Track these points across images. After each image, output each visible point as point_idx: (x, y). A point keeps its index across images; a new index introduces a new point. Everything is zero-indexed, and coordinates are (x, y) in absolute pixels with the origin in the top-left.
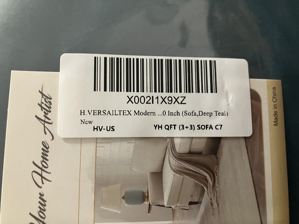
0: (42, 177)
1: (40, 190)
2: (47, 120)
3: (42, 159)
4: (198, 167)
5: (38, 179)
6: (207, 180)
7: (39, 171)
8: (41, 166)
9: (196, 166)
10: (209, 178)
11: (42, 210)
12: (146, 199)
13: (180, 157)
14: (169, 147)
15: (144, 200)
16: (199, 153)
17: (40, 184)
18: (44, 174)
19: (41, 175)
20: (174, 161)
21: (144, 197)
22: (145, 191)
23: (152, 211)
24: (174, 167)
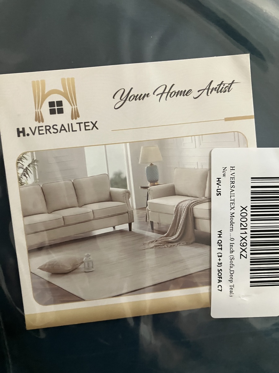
0: (162, 94)
1: (151, 93)
2: (210, 90)
3: (177, 91)
4: (183, 226)
5: (161, 90)
6: (173, 235)
7: (167, 91)
8: (171, 91)
9: (184, 224)
10: (174, 237)
11: (135, 97)
12: (152, 184)
13: (190, 210)
14: (198, 199)
15: (151, 182)
16: (195, 227)
17: (156, 93)
18: (165, 95)
19: (164, 92)
20: (185, 205)
21: (154, 182)
22: (159, 182)
23: (143, 190)
24: (180, 205)
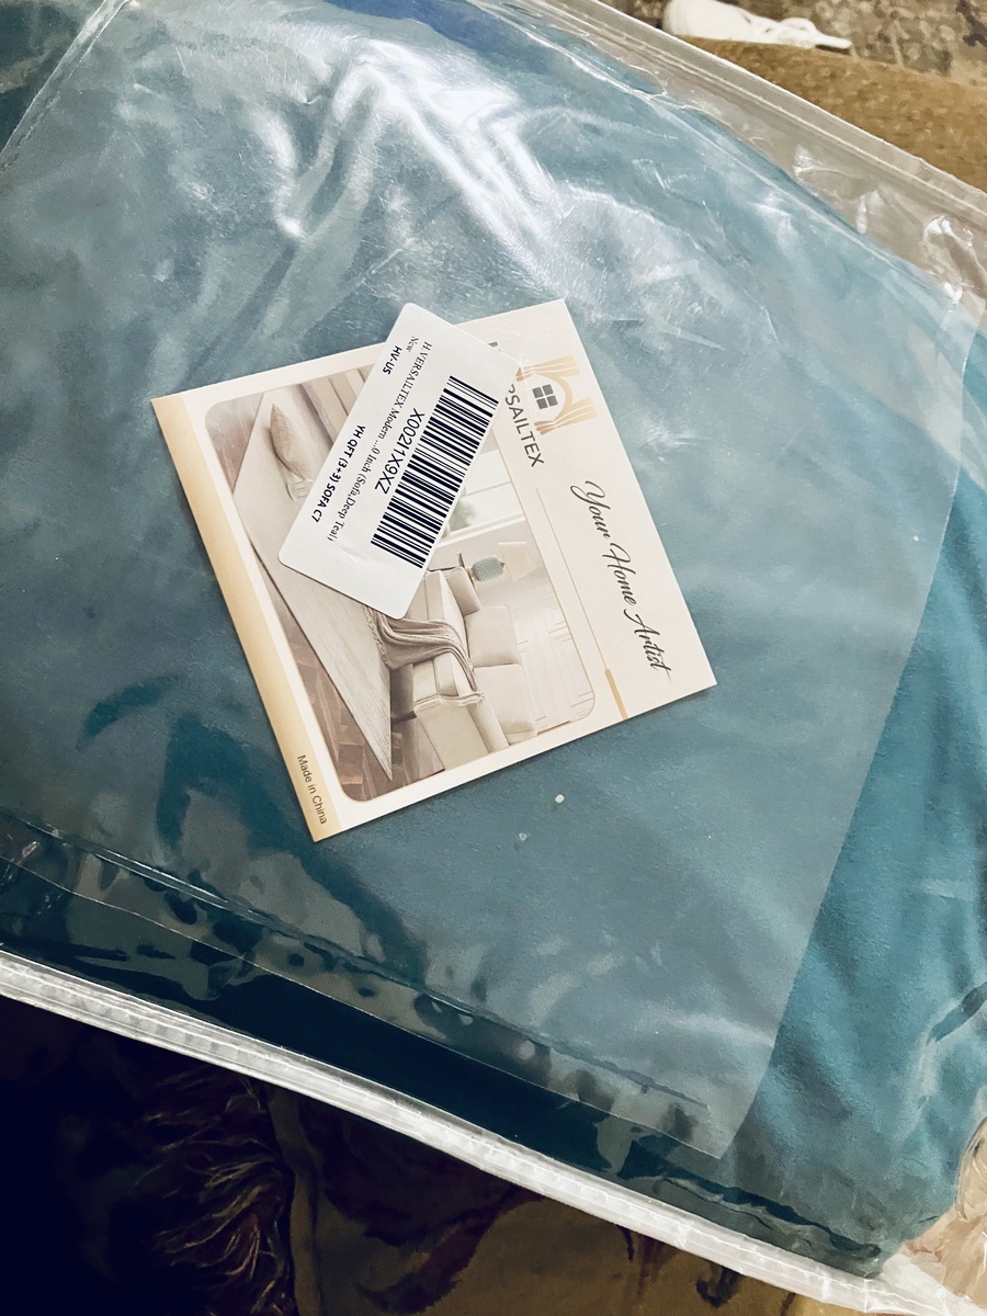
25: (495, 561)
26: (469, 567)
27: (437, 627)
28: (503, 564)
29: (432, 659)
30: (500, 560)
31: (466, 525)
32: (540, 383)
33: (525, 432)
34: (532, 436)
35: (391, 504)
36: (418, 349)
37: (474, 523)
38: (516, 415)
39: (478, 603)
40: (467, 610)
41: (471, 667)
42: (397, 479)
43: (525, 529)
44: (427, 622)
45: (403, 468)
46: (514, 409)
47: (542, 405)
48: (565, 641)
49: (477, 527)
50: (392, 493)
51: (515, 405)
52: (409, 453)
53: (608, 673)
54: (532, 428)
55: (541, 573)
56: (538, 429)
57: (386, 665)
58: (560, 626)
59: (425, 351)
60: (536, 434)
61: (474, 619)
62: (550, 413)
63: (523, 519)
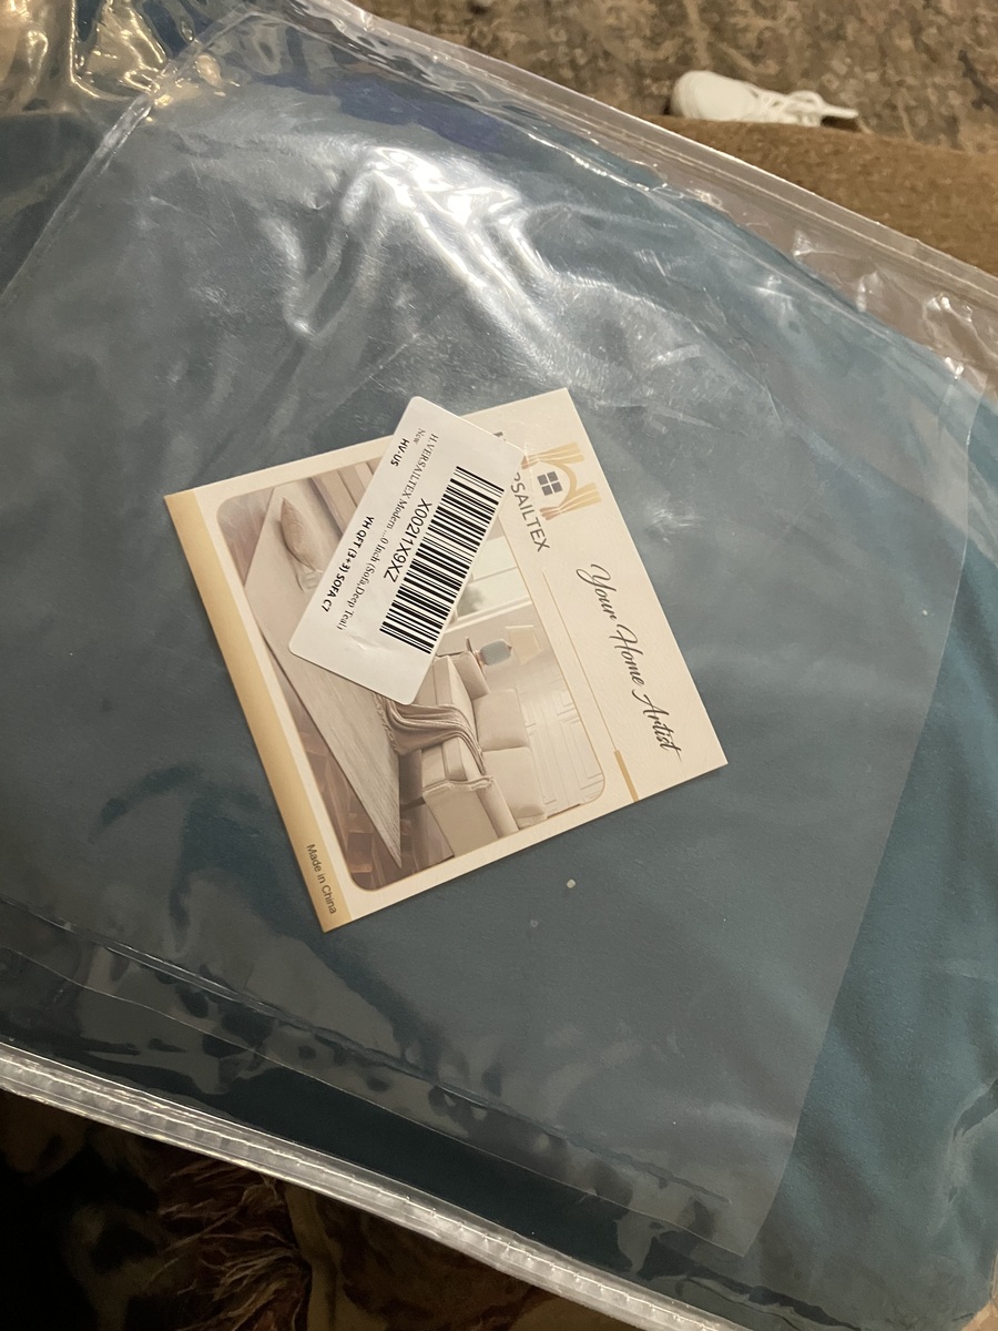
25: (502, 644)
26: (477, 651)
27: (445, 711)
28: (510, 648)
29: (440, 744)
30: (508, 644)
31: (473, 611)
32: (545, 470)
33: (530, 518)
34: (538, 522)
35: (399, 592)
36: (424, 440)
37: (481, 609)
38: (522, 502)
39: (488, 688)
40: (475, 694)
41: (480, 750)
42: (406, 567)
43: (531, 613)
44: (436, 707)
45: (411, 556)
46: (519, 497)
47: (547, 491)
48: (573, 723)
49: (483, 613)
50: (400, 581)
51: (521, 492)
52: (417, 542)
53: (617, 754)
54: (538, 514)
55: (548, 656)
56: (543, 515)
57: (396, 752)
58: (569, 708)
59: (432, 442)
60: (541, 519)
61: (483, 703)
62: (555, 499)
63: (530, 603)
